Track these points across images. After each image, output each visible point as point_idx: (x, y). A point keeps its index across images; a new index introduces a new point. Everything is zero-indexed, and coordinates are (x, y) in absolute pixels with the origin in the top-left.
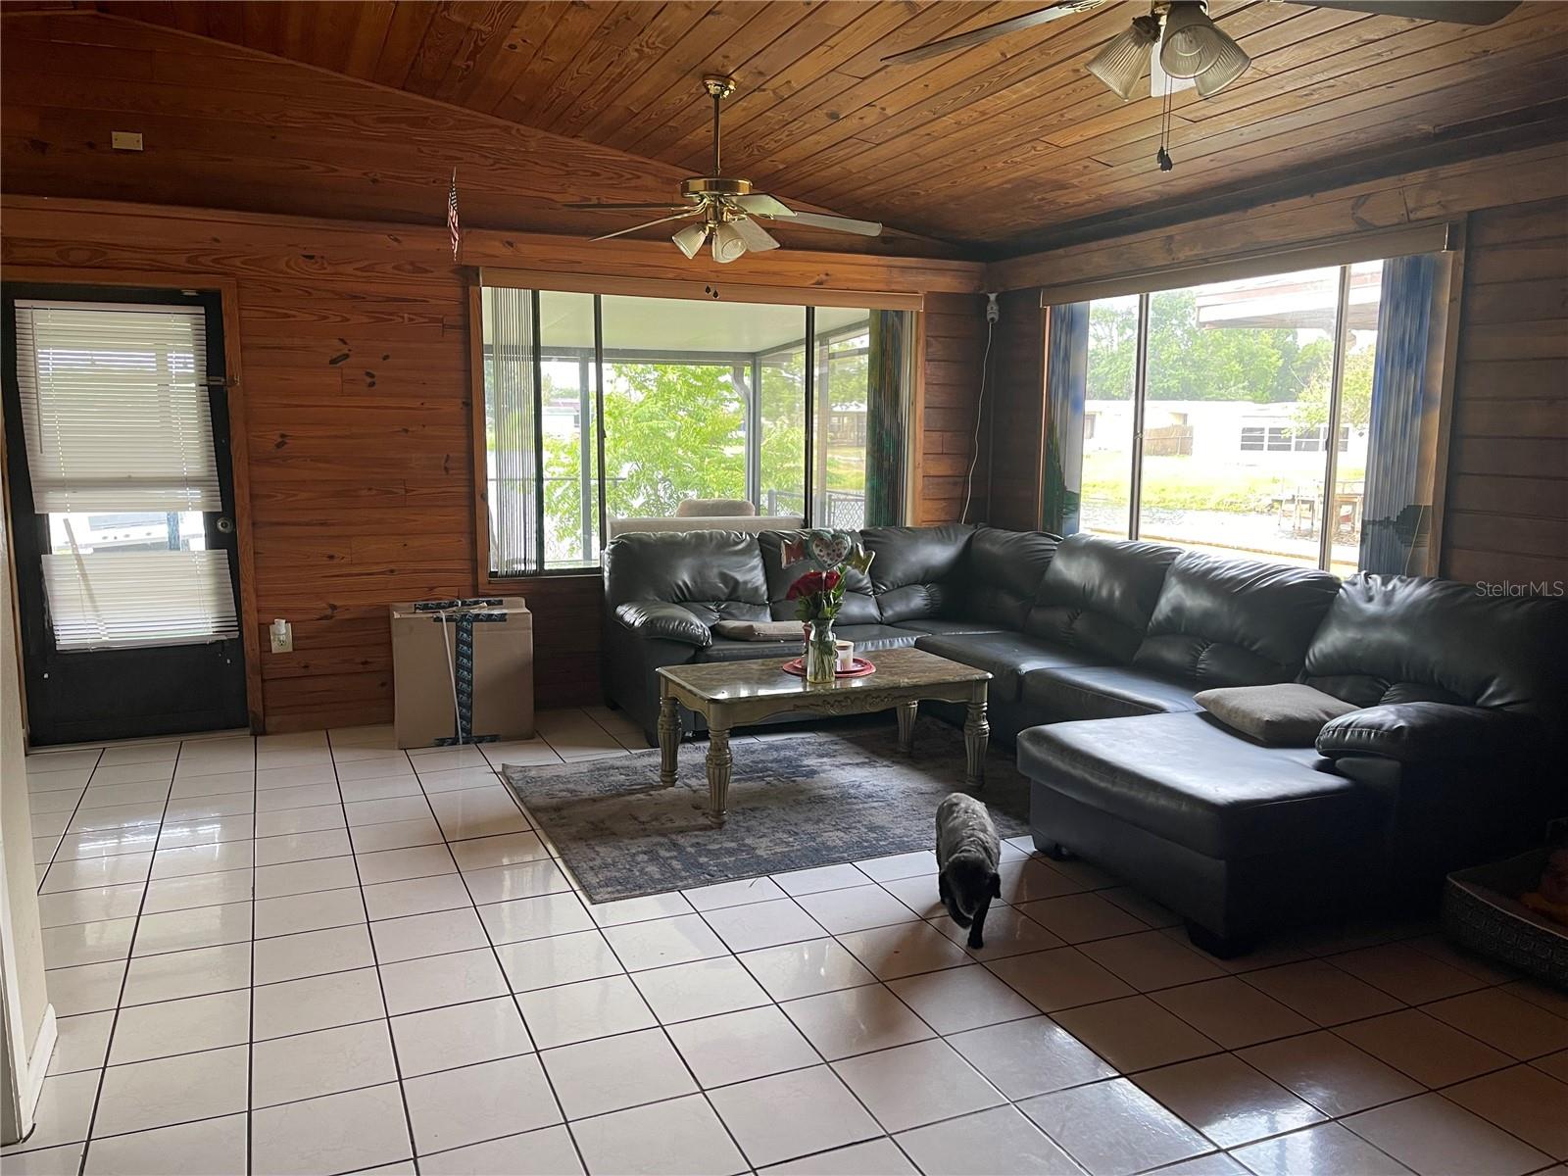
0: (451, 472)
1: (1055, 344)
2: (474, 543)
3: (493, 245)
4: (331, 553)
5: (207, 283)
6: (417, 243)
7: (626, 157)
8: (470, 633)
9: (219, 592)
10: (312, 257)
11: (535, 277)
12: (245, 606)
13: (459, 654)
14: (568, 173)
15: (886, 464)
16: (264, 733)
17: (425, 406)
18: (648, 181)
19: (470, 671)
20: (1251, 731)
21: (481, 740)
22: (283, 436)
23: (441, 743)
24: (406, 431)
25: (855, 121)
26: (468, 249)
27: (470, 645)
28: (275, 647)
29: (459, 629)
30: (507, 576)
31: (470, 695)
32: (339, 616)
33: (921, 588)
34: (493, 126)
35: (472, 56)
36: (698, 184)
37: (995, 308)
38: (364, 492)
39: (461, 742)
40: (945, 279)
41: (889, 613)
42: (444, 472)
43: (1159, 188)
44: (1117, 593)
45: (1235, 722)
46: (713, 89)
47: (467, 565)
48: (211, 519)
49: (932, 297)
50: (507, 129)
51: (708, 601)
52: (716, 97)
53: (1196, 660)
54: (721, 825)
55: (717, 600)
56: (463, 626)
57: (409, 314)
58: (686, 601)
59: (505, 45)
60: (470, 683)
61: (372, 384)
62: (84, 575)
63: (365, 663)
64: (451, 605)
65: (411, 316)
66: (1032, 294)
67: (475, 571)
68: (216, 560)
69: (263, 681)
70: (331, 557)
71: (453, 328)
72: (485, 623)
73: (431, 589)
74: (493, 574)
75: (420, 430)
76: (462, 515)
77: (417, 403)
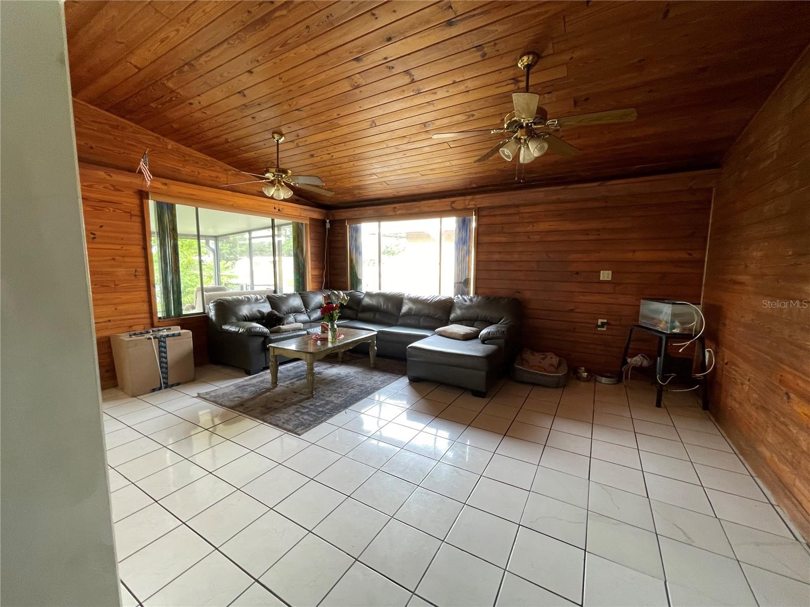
0: (138, 276)
1: (352, 236)
3: (157, 183)
7: (209, 158)
8: (165, 342)
13: (160, 352)
14: (186, 160)
15: (301, 271)
17: (123, 249)
18: (218, 169)
19: (166, 358)
20: (458, 338)
21: (172, 386)
23: (154, 390)
24: (114, 259)
25: (319, 158)
27: (165, 348)
29: (159, 341)
30: (167, 318)
31: (166, 368)
33: (319, 310)
34: (149, 135)
35: (163, 103)
37: (329, 224)
39: (163, 388)
40: (316, 214)
41: (312, 318)
42: (134, 277)
43: (395, 193)
44: (390, 306)
45: (453, 336)
46: (276, 138)
47: (147, 315)
49: (311, 219)
50: (157, 138)
53: (419, 321)
54: (312, 397)
56: (161, 340)
57: (114, 208)
59: (187, 102)
60: (166, 363)
61: (94, 238)
64: (148, 332)
65: (114, 209)
66: (343, 221)
67: (152, 318)
71: (135, 216)
72: (171, 338)
73: (130, 327)
74: (160, 318)
75: (121, 259)
76: (144, 294)
77: (119, 247)
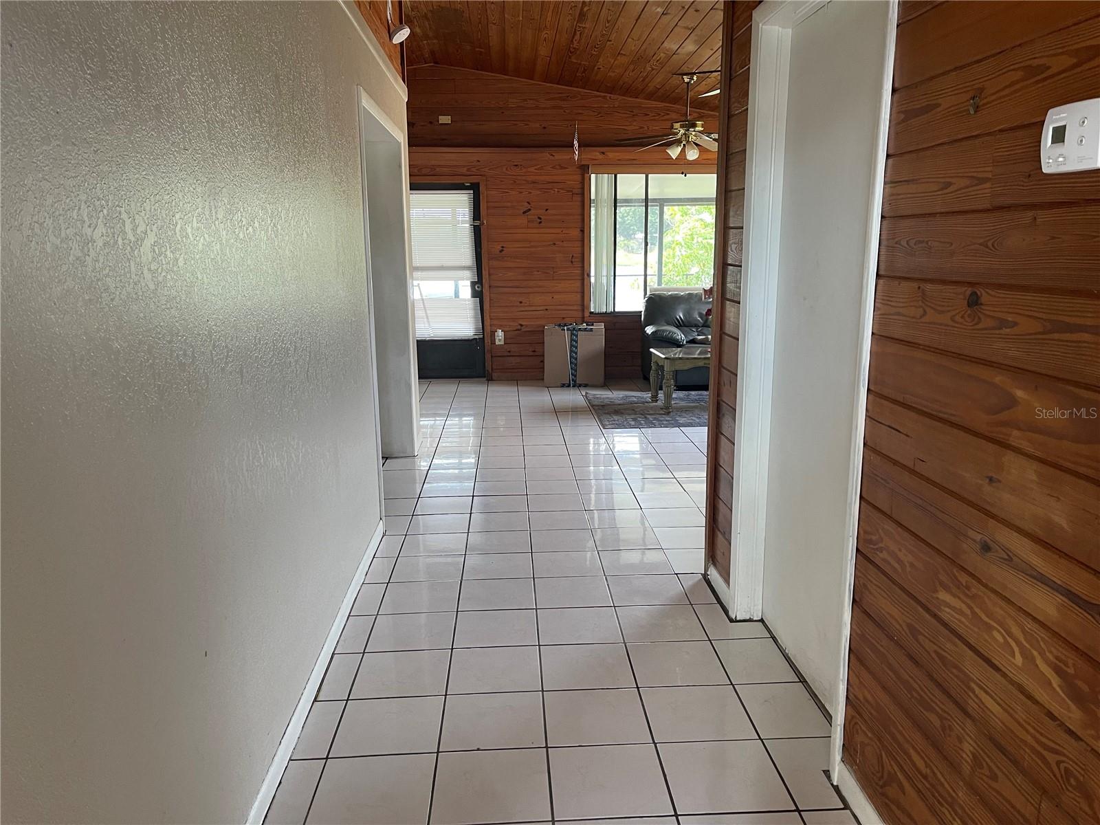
0: (574, 263)
2: (583, 297)
3: (595, 153)
4: (520, 300)
5: (474, 179)
6: (560, 156)
8: (577, 336)
9: (475, 317)
10: (516, 165)
11: (616, 168)
12: (485, 322)
13: (572, 346)
14: (634, 116)
16: (492, 380)
17: (563, 232)
19: (576, 353)
21: (580, 386)
22: (503, 247)
23: (563, 386)
24: (555, 244)
26: (585, 157)
27: (577, 342)
28: (497, 343)
29: (572, 334)
30: (598, 314)
31: (576, 365)
32: (524, 329)
34: (597, 97)
35: (584, 72)
36: (677, 125)
38: (536, 273)
39: (571, 385)
42: (570, 263)
46: (686, 80)
47: (579, 308)
48: (473, 284)
50: (605, 98)
51: (692, 326)
52: (688, 83)
54: (668, 414)
55: (696, 326)
56: (574, 333)
57: (557, 189)
58: (681, 326)
59: (596, 68)
60: (576, 359)
61: (540, 222)
62: (425, 308)
63: (534, 351)
64: (571, 324)
67: (583, 311)
68: (475, 303)
69: (492, 357)
70: (521, 302)
71: (577, 194)
72: (584, 332)
73: (563, 318)
74: (591, 313)
75: (561, 243)
76: (578, 284)
77: (559, 231)
